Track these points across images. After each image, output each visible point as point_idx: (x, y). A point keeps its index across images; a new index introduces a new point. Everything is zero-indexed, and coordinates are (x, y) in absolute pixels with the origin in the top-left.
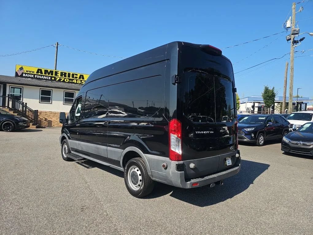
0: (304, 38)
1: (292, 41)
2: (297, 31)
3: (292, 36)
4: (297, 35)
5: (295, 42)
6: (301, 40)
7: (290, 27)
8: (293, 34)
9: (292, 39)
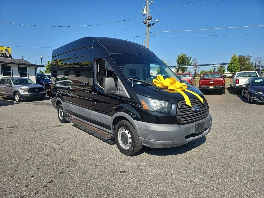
0: (154, 23)
1: (147, 25)
2: (150, 18)
3: (147, 20)
4: (150, 21)
5: (149, 26)
6: (153, 24)
7: (146, 14)
8: (148, 20)
9: (147, 23)
